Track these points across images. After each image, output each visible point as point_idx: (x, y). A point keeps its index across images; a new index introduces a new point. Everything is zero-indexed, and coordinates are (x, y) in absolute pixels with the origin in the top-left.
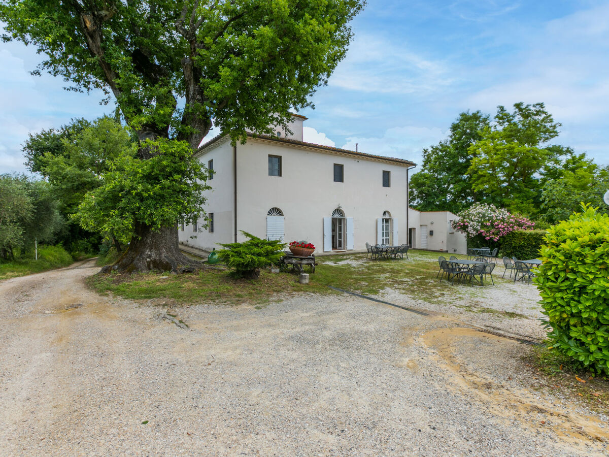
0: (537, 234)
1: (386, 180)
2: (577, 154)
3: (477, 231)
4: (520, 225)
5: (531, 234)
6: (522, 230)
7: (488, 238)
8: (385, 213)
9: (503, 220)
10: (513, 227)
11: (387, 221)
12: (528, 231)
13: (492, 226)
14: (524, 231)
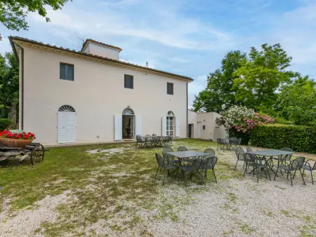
0: (275, 127)
1: (170, 89)
2: (303, 76)
3: (232, 125)
4: (263, 120)
5: (270, 127)
6: (263, 124)
7: (239, 130)
8: (169, 113)
9: (250, 117)
10: (257, 122)
11: (171, 118)
12: (269, 125)
13: (242, 121)
14: (266, 125)
